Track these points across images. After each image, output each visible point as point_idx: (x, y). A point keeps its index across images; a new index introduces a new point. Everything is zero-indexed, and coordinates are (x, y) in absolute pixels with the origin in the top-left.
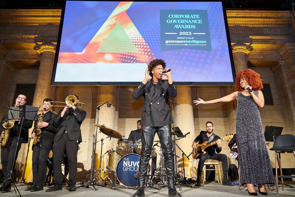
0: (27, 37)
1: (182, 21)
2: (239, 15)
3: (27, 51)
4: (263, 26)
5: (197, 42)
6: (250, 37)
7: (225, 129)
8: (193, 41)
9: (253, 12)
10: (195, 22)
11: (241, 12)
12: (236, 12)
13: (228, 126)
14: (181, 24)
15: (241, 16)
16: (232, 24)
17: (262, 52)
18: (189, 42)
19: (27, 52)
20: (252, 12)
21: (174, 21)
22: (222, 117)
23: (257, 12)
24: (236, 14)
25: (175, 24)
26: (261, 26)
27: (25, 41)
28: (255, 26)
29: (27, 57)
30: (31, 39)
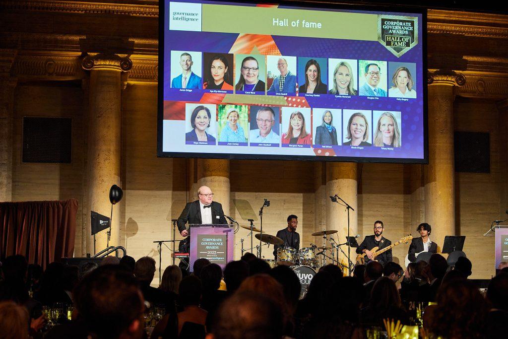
0: (65, 38)
2: (451, 17)
3: (53, 57)
4: (488, 36)
6: (465, 58)
7: (404, 214)
9: (475, 15)
11: (454, 14)
12: (447, 13)
13: (410, 210)
15: (454, 19)
16: (438, 30)
17: (481, 81)
19: (52, 60)
20: (472, 15)
22: (401, 194)
23: (480, 16)
24: (445, 16)
26: (485, 36)
27: (62, 47)
28: (476, 35)
29: (54, 71)
30: (72, 42)
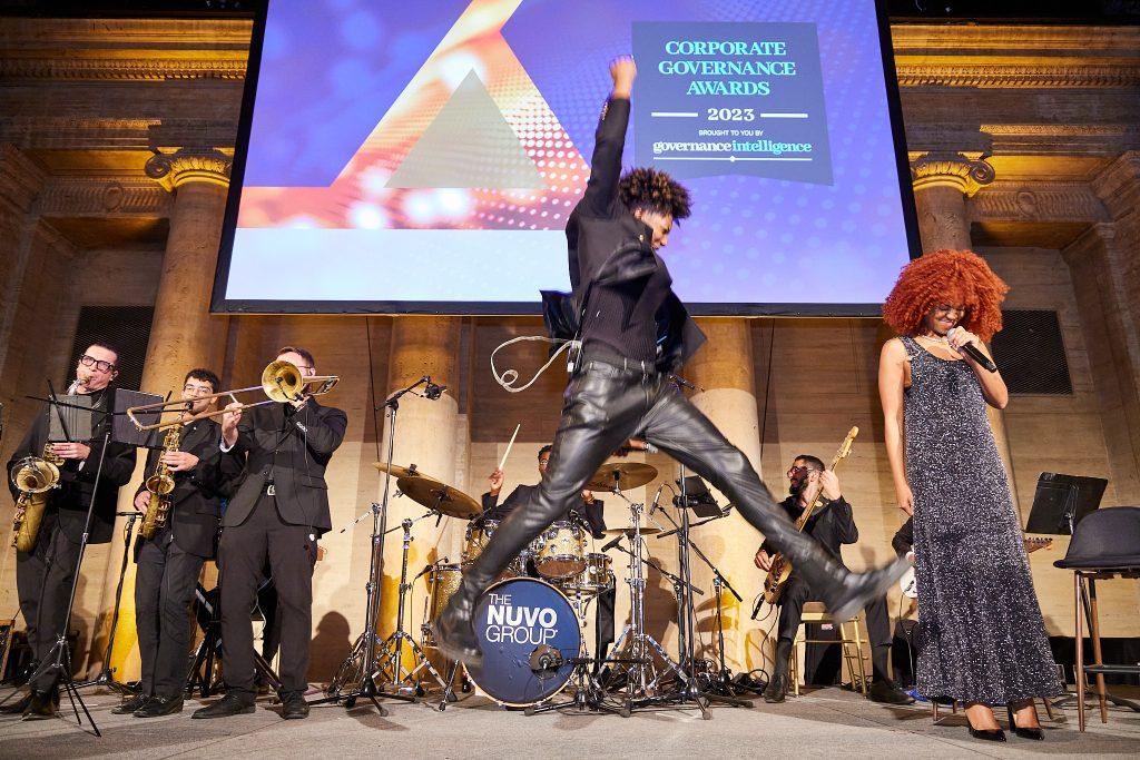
0: (119, 124)
1: (719, 68)
2: (941, 41)
3: (119, 179)
4: (1033, 85)
5: (778, 148)
6: (984, 128)
7: (881, 486)
8: (759, 146)
9: (998, 33)
10: (770, 69)
11: (949, 32)
12: (931, 33)
14: (712, 79)
15: (949, 46)
16: (915, 78)
17: (1029, 188)
18: (746, 147)
19: (119, 185)
20: (992, 33)
21: (688, 66)
22: (869, 440)
23: (1011, 32)
24: (928, 41)
25: (690, 77)
26: (1026, 85)
28: (1005, 85)
29: (119, 204)
30: (134, 132)
